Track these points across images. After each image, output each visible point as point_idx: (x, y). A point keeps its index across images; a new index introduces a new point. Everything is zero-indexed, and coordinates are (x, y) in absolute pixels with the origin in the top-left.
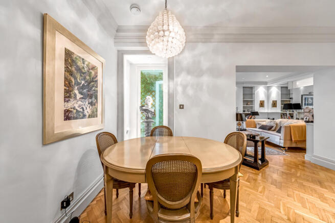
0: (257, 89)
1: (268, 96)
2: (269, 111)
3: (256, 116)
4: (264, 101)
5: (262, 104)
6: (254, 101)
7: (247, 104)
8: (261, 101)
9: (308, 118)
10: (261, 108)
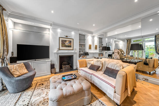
0: (88, 37)
1: (93, 42)
2: (94, 52)
3: (87, 56)
4: (91, 45)
5: (90, 48)
6: (86, 44)
7: (82, 47)
8: (89, 45)
9: (117, 57)
10: (90, 50)
